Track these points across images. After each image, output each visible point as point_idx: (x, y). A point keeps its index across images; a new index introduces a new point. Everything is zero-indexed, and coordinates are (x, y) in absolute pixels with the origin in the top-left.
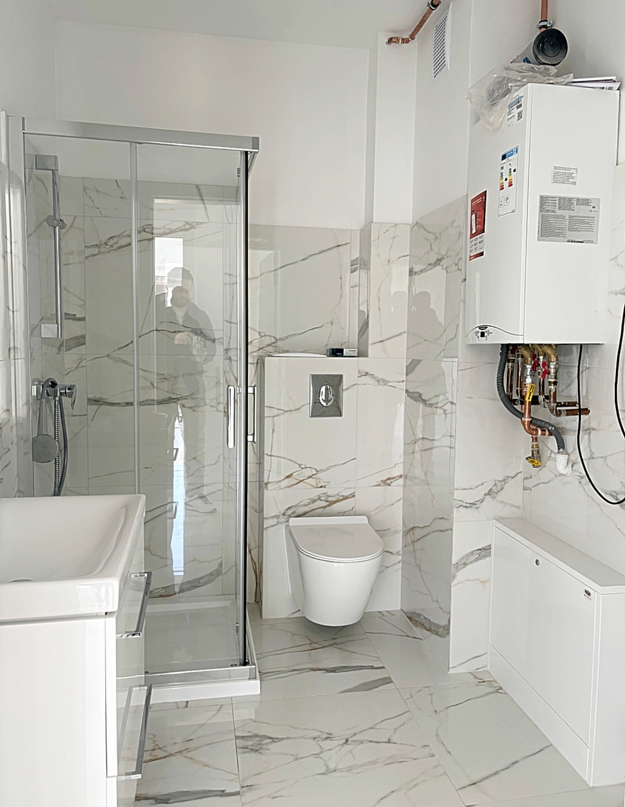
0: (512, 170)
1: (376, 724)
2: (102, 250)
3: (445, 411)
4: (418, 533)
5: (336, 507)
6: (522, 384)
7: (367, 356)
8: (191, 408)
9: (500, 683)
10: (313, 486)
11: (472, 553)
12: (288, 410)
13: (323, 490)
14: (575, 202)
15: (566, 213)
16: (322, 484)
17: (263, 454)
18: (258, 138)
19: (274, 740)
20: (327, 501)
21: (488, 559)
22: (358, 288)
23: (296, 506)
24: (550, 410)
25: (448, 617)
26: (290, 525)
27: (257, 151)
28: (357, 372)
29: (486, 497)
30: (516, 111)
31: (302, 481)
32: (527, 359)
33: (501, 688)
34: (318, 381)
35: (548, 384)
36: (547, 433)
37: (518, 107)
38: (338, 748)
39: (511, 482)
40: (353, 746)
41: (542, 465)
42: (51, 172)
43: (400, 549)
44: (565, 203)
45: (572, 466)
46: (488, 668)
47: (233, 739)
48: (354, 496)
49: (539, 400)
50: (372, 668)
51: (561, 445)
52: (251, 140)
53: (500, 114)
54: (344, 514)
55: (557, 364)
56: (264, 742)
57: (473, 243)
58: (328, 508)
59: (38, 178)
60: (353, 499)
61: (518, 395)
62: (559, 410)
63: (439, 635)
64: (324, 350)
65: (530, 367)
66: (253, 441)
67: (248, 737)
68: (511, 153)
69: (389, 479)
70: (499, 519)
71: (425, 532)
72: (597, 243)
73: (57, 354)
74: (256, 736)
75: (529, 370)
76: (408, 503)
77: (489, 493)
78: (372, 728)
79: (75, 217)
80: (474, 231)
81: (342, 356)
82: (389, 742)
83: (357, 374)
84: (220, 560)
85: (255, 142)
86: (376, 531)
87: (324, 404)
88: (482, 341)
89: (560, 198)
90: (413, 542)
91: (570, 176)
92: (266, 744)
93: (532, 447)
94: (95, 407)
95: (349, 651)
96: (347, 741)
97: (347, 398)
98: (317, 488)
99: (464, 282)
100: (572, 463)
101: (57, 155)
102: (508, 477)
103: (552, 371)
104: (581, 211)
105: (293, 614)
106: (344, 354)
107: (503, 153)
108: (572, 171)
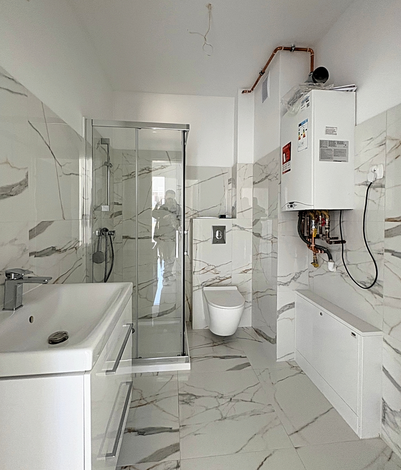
0: (305, 130)
1: (244, 390)
2: (129, 177)
3: (272, 241)
4: (259, 295)
5: (224, 282)
6: (309, 228)
7: (235, 218)
8: (163, 240)
9: (301, 368)
10: (213, 273)
11: (286, 306)
12: (203, 240)
13: (218, 275)
14: (337, 143)
15: (333, 148)
16: (217, 272)
17: (192, 259)
18: (189, 125)
19: (196, 397)
20: (220, 280)
21: (293, 309)
22: (231, 190)
23: (206, 282)
24: (326, 241)
25: (276, 335)
26: (204, 290)
27: (188, 130)
28: (232, 225)
29: (292, 280)
30: (306, 104)
31: (209, 271)
32: (312, 217)
33: (302, 371)
34: (215, 228)
35: (325, 229)
36: (323, 252)
37: (307, 102)
38: (227, 403)
39: (303, 273)
40: (234, 403)
41: (319, 266)
42: (107, 145)
43: (251, 300)
44: (332, 143)
45: (337, 268)
46: (295, 360)
47: (177, 395)
48: (231, 278)
49: (320, 236)
50: (241, 357)
51: (330, 258)
52: (186, 126)
53: (297, 107)
54: (226, 285)
55: (329, 219)
56: (191, 398)
57: (285, 166)
58: (220, 283)
59: (101, 147)
60: (231, 279)
61: (307, 234)
62: (331, 241)
63: (270, 342)
64: (218, 216)
65: (314, 221)
66: (187, 255)
67: (184, 394)
68: (304, 122)
69: (246, 270)
70: (298, 290)
71: (263, 294)
72: (348, 162)
73: (110, 218)
74: (188, 394)
75: (314, 223)
76: (254, 281)
77: (293, 278)
78: (242, 392)
79: (119, 164)
80: (285, 161)
81: (225, 218)
82: (251, 401)
83: (232, 226)
84: (175, 303)
85: (188, 126)
86: (241, 292)
87: (218, 238)
88: (292, 209)
89: (329, 141)
90: (257, 298)
91: (334, 131)
92: (192, 399)
93: (314, 258)
94: (126, 240)
95: (230, 348)
96: (231, 399)
97: (227, 236)
98: (215, 274)
99: (280, 185)
100: (336, 266)
101: (110, 138)
102: (302, 271)
103: (327, 222)
104: (339, 147)
105: (205, 327)
106: (226, 217)
107: (299, 123)
108: (334, 129)
